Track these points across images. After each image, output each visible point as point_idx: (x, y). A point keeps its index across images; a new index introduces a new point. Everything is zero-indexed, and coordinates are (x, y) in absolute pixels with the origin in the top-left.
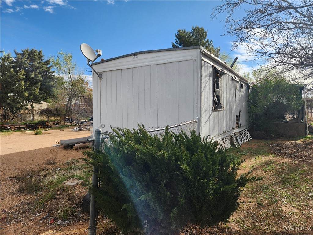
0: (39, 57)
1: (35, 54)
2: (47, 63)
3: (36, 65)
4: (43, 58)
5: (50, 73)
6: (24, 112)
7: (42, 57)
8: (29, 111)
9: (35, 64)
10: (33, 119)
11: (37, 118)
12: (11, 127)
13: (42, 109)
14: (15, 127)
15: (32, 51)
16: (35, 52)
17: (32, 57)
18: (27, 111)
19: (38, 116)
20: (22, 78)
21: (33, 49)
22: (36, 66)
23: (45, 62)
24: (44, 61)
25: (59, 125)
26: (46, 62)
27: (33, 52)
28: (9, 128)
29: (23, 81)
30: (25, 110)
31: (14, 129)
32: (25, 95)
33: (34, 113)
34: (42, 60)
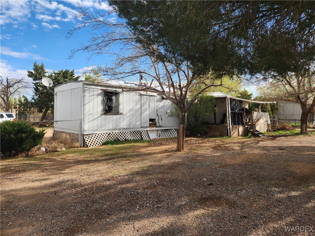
0: (71, 75)
1: (68, 73)
7: (74, 74)
17: (66, 75)
27: (67, 71)
34: (74, 77)
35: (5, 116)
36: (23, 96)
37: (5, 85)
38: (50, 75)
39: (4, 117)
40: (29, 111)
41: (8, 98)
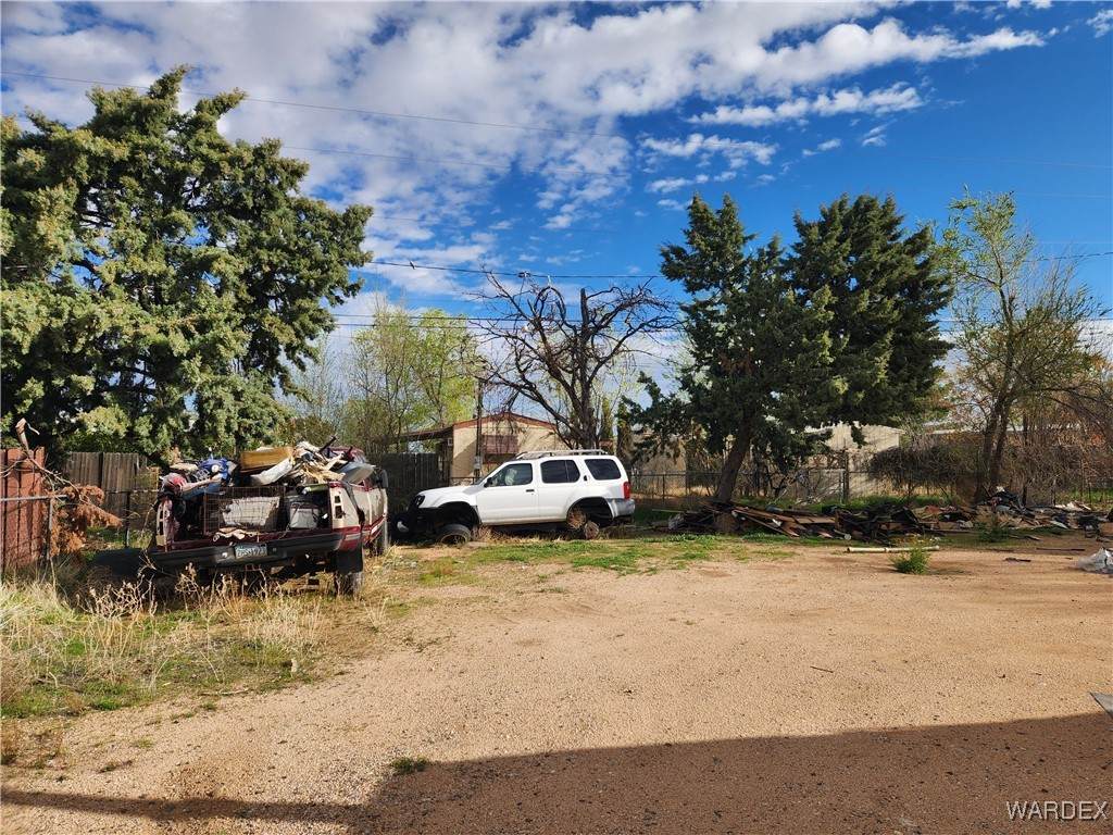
0: (883, 228)
1: (870, 214)
2: (918, 243)
3: (875, 257)
4: (899, 228)
5: (928, 285)
6: (817, 462)
7: (896, 222)
8: (834, 459)
9: (870, 257)
10: (847, 489)
11: (863, 487)
12: (784, 522)
13: (879, 450)
14: (797, 522)
15: (857, 204)
16: (868, 207)
17: (859, 228)
18: (824, 461)
19: (864, 477)
20: (824, 318)
21: (861, 198)
22: (872, 266)
23: (907, 243)
24: (901, 240)
25: (969, 524)
26: (910, 241)
27: (862, 207)
28: (779, 524)
29: (827, 332)
30: (820, 456)
31: (795, 530)
32: (837, 390)
33: (851, 467)
34: (894, 238)
35: (584, 470)
36: (642, 374)
37: (574, 328)
38: (766, 249)
39: (581, 478)
40: (663, 447)
41: (587, 386)
